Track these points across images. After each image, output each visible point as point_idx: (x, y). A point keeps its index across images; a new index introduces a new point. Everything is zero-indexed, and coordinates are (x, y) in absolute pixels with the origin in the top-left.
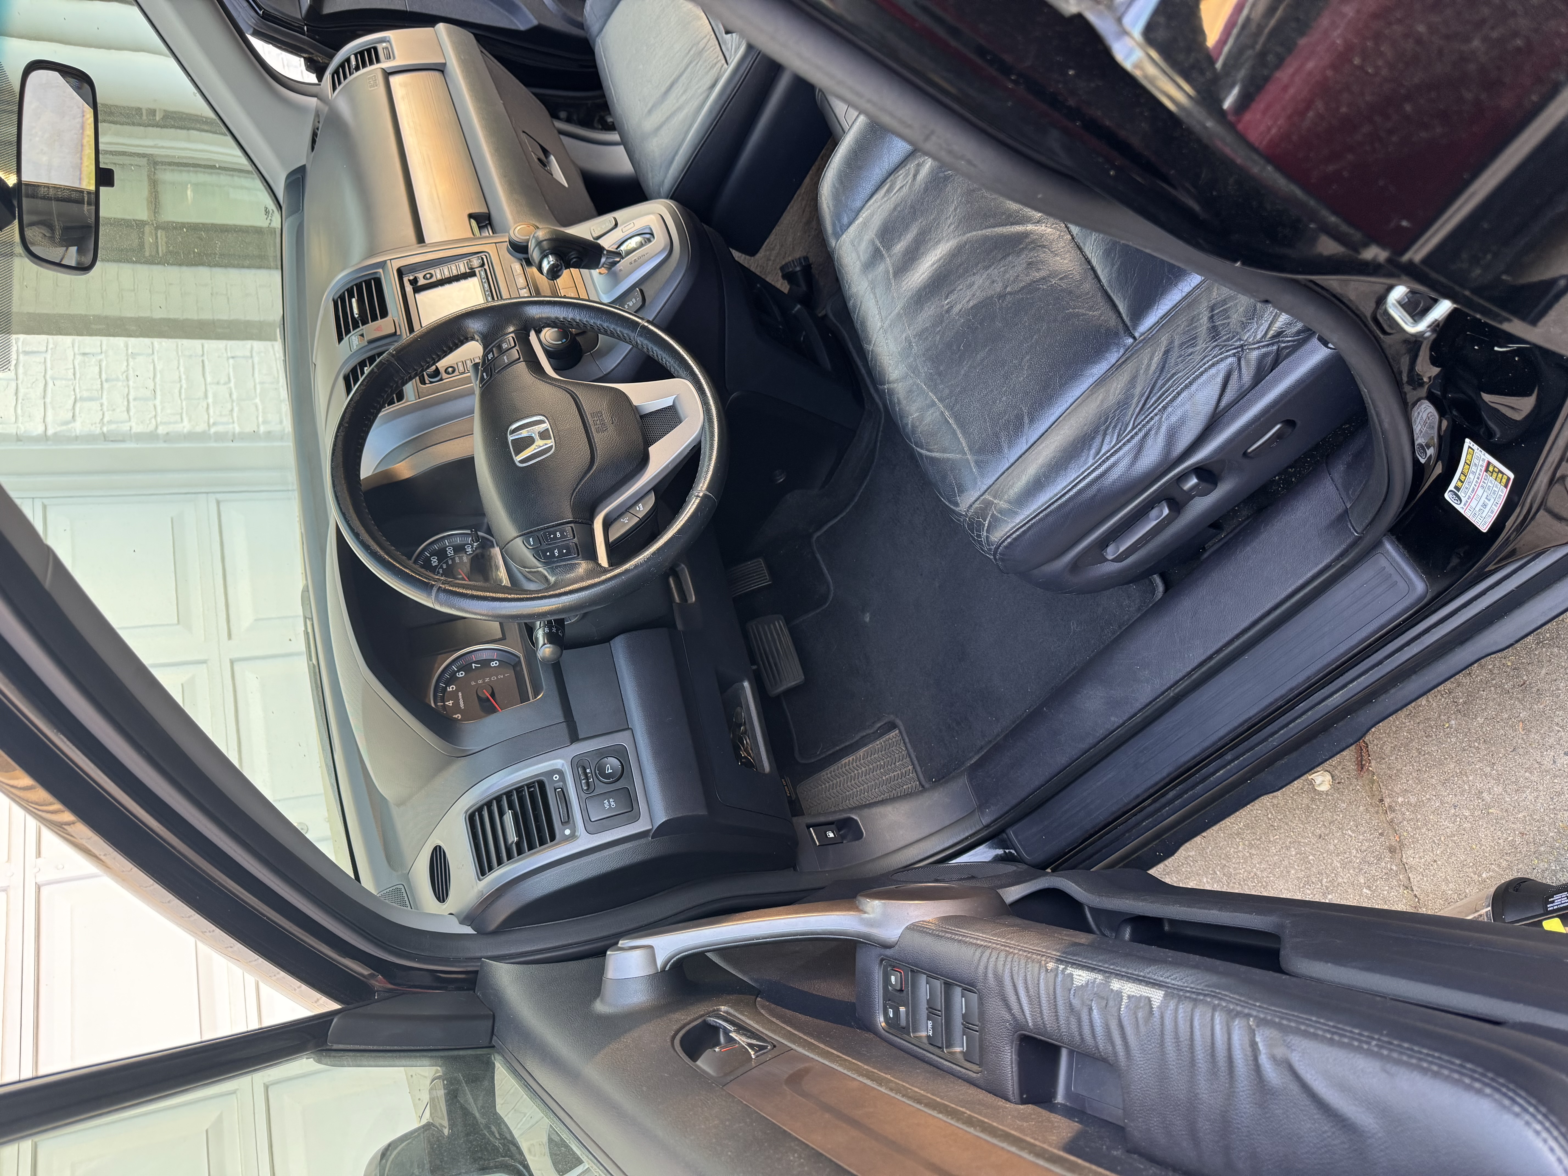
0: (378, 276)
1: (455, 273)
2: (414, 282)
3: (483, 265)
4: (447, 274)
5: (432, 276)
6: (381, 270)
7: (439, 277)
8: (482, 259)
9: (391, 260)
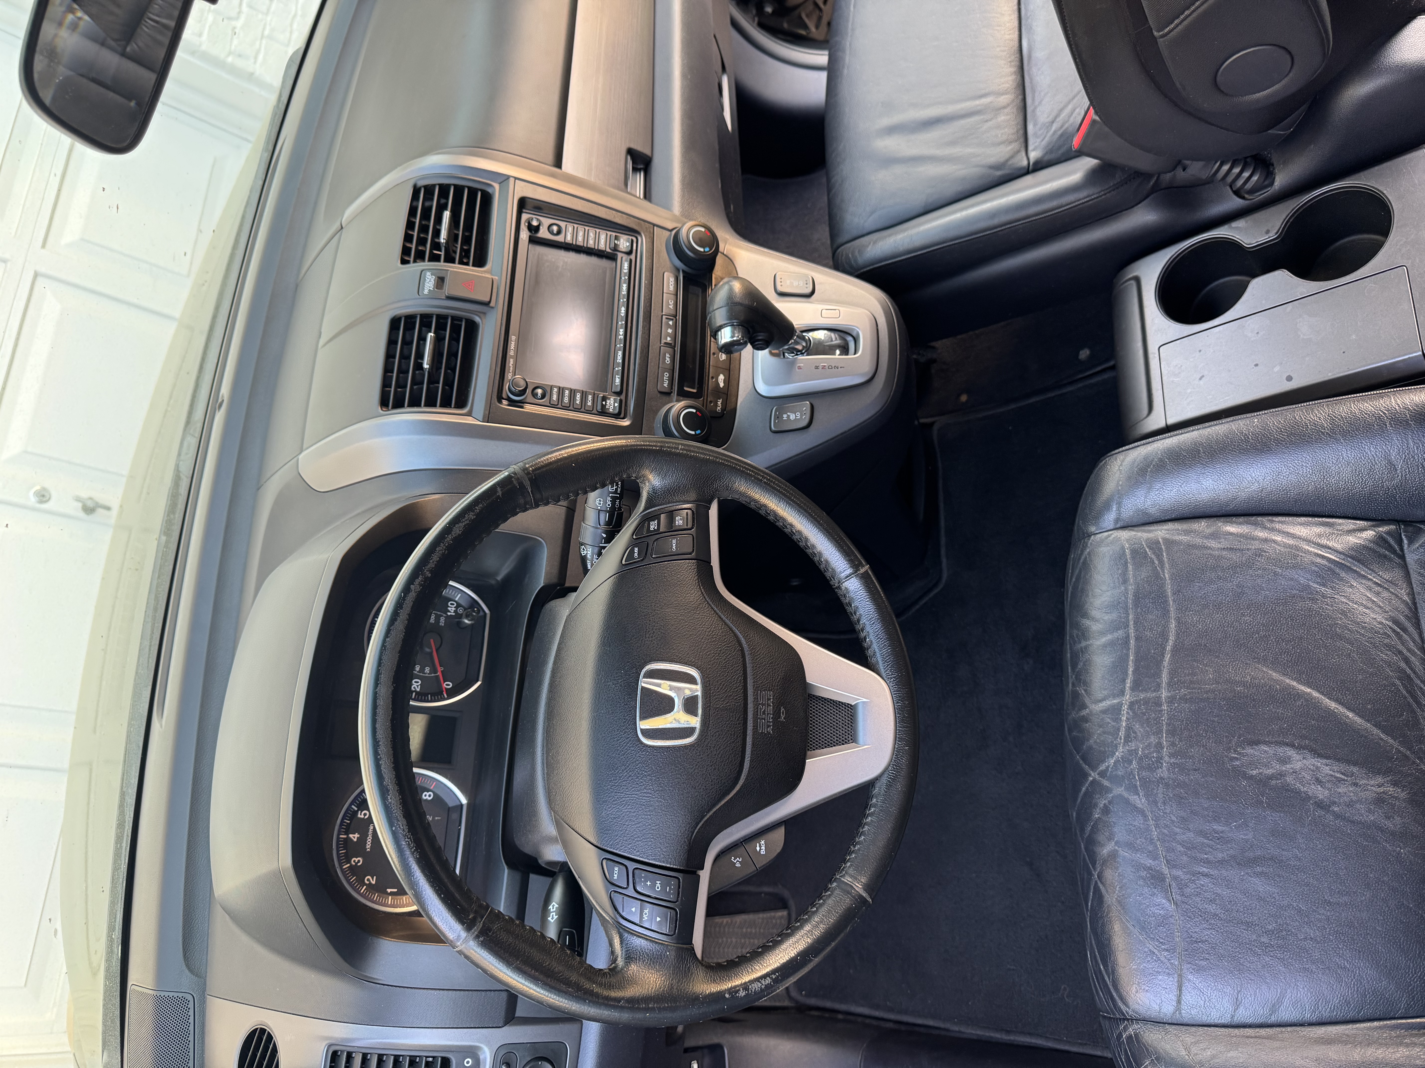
0: (490, 190)
1: (591, 243)
2: (533, 229)
3: (629, 253)
4: (580, 241)
5: (559, 233)
6: (497, 186)
7: (569, 239)
8: (632, 241)
9: (516, 178)
